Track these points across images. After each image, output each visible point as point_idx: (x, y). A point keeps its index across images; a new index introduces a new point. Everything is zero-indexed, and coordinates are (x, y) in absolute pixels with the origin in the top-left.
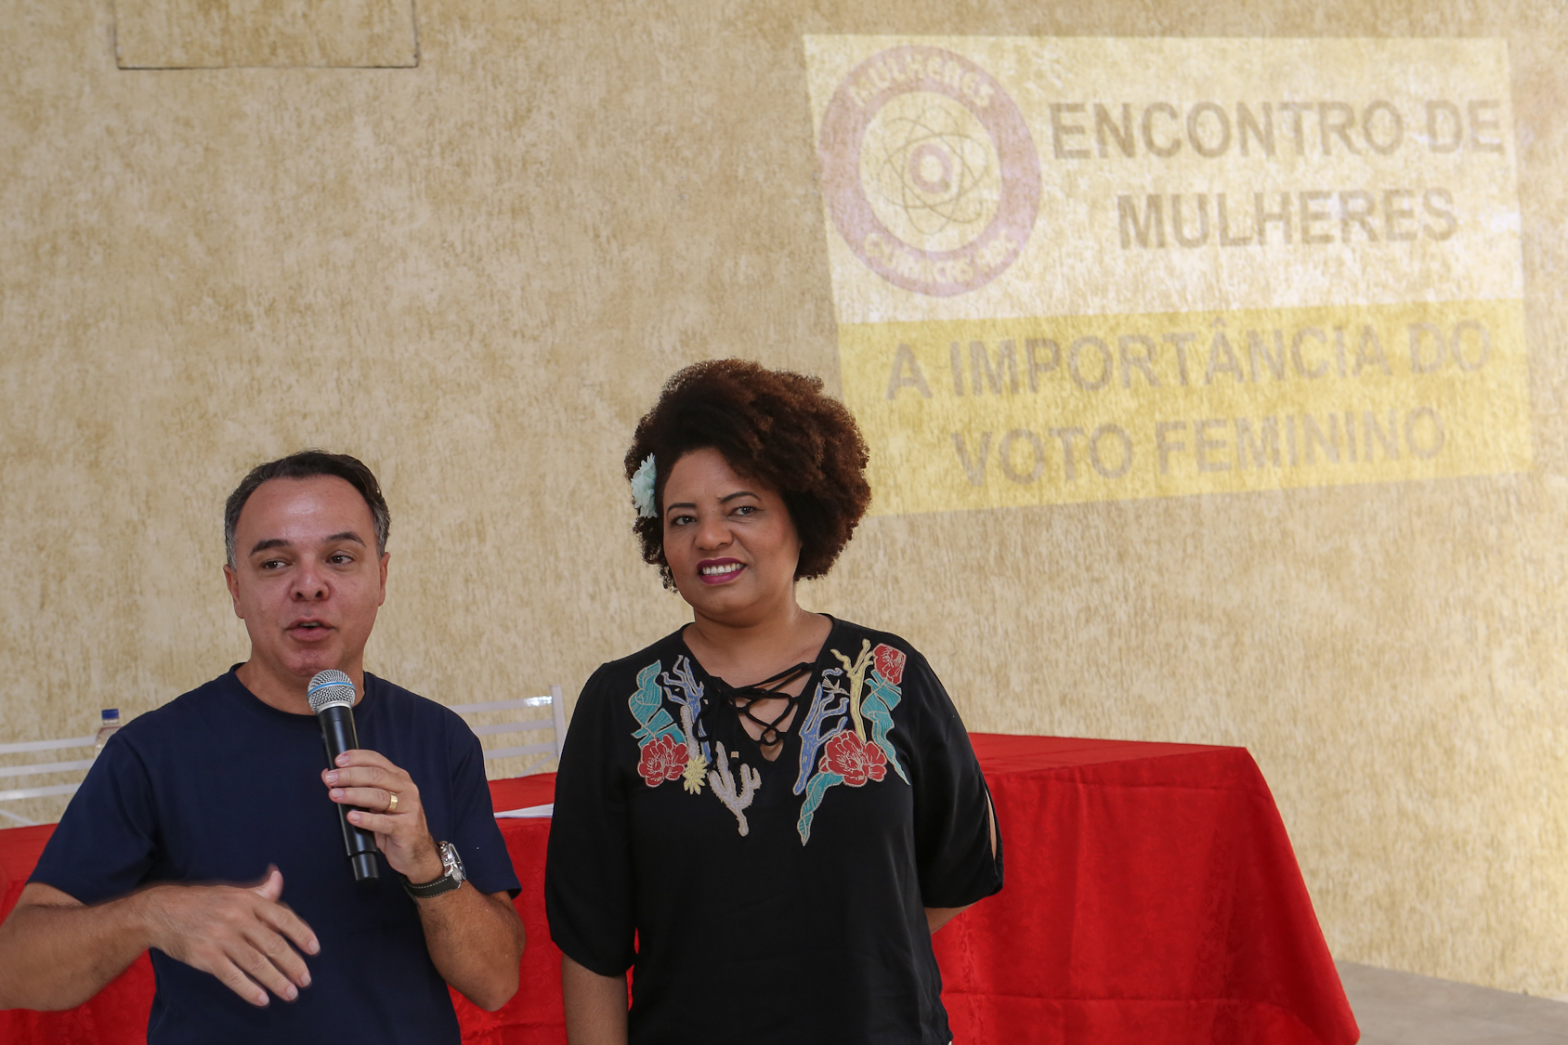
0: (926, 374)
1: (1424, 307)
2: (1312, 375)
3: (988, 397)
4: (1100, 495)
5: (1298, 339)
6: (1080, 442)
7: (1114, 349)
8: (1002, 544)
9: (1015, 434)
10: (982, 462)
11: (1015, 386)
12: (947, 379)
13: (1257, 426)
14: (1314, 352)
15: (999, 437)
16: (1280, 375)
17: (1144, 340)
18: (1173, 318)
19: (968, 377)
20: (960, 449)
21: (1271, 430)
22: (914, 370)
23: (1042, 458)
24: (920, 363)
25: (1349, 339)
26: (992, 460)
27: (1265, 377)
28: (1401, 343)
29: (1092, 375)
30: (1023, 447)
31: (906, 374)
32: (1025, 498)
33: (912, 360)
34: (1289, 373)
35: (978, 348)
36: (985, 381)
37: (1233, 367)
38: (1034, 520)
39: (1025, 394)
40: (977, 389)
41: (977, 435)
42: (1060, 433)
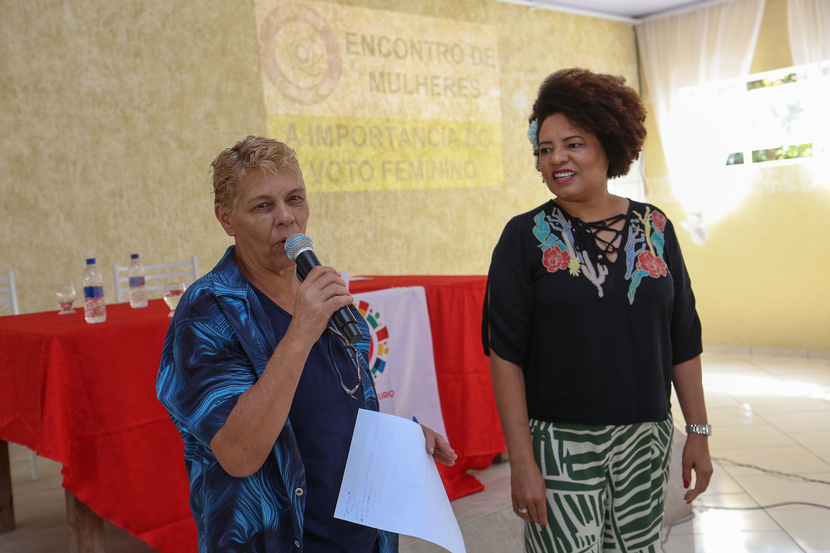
0: (300, 136)
1: (469, 122)
2: (435, 146)
3: (322, 147)
4: (362, 188)
5: (430, 132)
6: (355, 167)
7: (367, 130)
8: (327, 206)
9: (332, 163)
10: (320, 173)
11: (332, 144)
12: (307, 139)
13: (416, 164)
14: (436, 137)
15: (326, 163)
16: (423, 145)
17: (378, 128)
18: (388, 120)
19: (315, 138)
20: (312, 167)
21: (420, 166)
22: (295, 135)
23: (341, 172)
24: (298, 132)
25: (447, 133)
26: (324, 172)
27: (419, 145)
28: (463, 135)
29: (359, 140)
30: (335, 168)
31: (292, 136)
32: (335, 188)
33: (294, 130)
34: (427, 144)
35: (319, 127)
36: (321, 141)
37: (407, 141)
38: (339, 197)
39: (335, 147)
40: (318, 144)
41: (318, 162)
42: (349, 163)
